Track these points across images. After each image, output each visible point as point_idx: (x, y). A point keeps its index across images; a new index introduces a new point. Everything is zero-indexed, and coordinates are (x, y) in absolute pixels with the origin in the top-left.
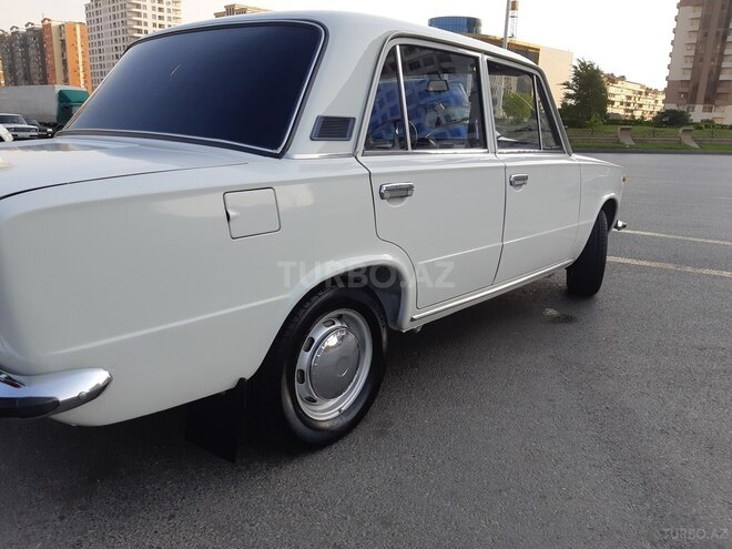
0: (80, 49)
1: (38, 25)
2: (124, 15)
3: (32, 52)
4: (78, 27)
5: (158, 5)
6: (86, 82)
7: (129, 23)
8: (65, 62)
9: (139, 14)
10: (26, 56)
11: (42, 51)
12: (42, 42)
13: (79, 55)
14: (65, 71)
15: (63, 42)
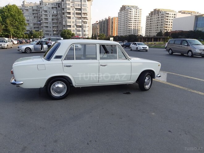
0: (116, 24)
1: (107, 18)
2: (127, 14)
3: (105, 25)
4: (116, 18)
5: (136, 11)
6: (116, 32)
7: (128, 16)
8: (112, 27)
9: (131, 14)
10: (104, 26)
11: (108, 25)
12: (108, 22)
13: (116, 25)
14: (112, 29)
15: (112, 22)
